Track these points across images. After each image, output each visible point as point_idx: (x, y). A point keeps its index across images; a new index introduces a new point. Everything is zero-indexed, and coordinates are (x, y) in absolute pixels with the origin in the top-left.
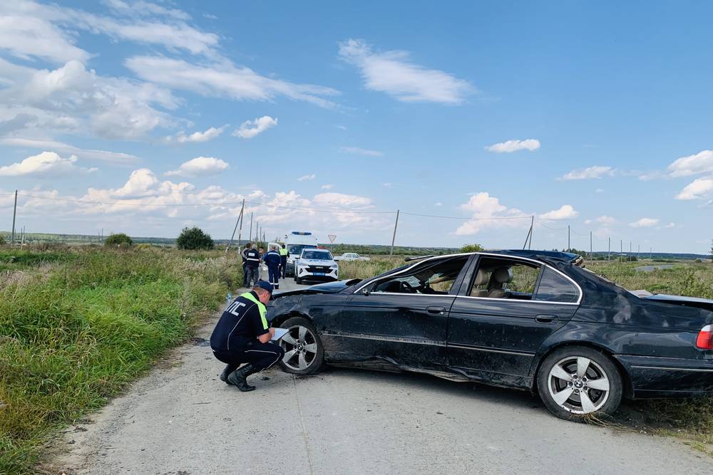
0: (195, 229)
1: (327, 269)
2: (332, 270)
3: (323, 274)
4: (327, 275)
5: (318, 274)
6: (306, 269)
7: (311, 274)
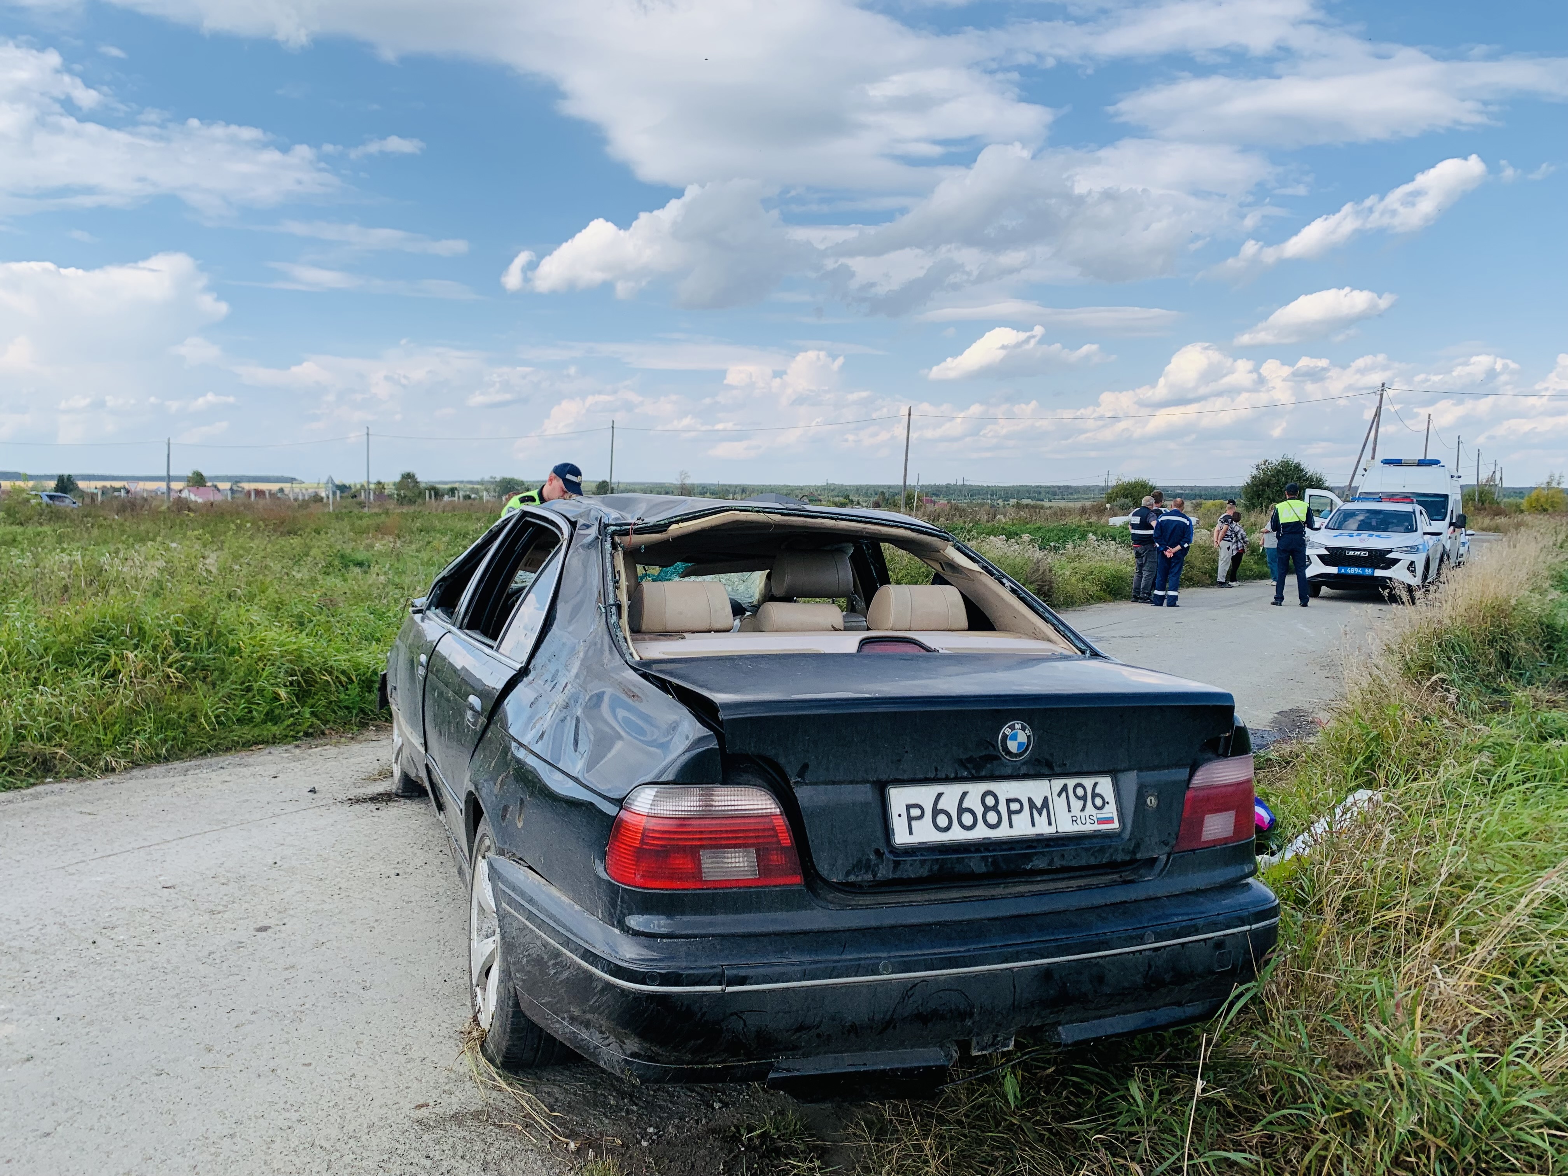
0: (1286, 464)
1: (1380, 558)
2: (1396, 561)
3: (1368, 571)
4: (1379, 573)
5: (1352, 571)
6: (1320, 557)
7: (1333, 570)
